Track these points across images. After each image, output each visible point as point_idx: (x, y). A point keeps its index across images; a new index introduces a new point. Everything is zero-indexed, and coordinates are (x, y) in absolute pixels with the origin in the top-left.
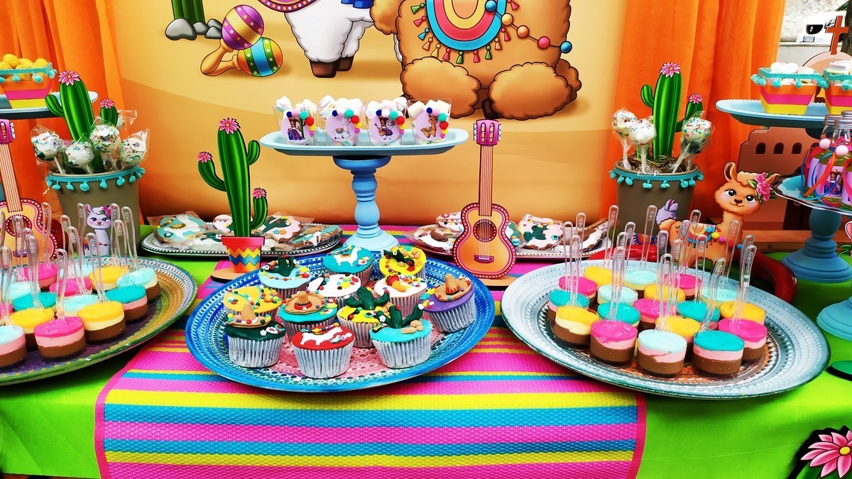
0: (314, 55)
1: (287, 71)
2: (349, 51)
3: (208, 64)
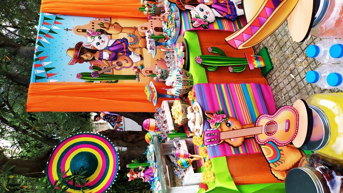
0: (140, 60)
1: (143, 64)
2: (139, 55)
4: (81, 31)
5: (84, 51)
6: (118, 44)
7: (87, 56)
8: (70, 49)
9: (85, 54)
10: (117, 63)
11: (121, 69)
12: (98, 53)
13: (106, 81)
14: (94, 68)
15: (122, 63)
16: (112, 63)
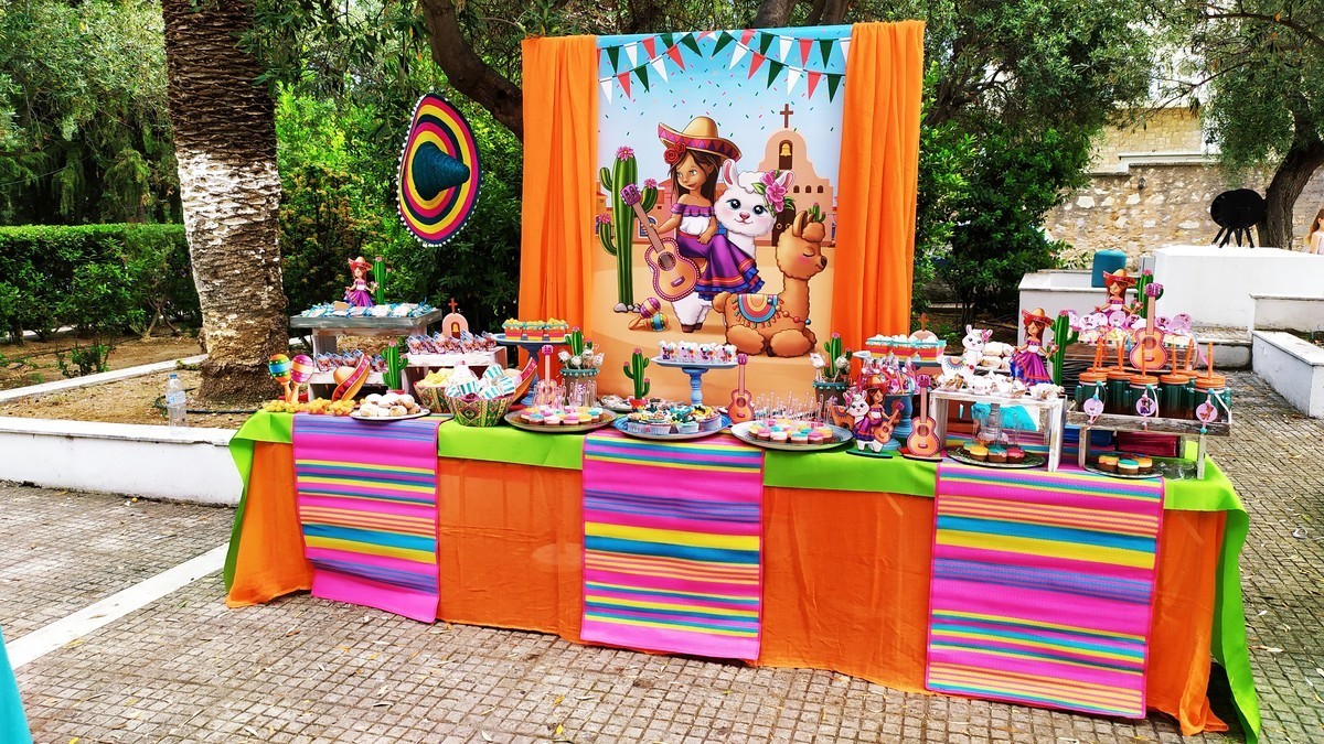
0: (683, 323)
1: (669, 329)
2: (700, 321)
3: (631, 325)
4: (786, 153)
5: (709, 164)
6: (737, 264)
7: (690, 173)
8: (712, 125)
9: (698, 168)
10: (670, 256)
11: (650, 264)
12: (704, 203)
13: (614, 223)
14: (652, 192)
15: (670, 268)
16: (669, 240)
